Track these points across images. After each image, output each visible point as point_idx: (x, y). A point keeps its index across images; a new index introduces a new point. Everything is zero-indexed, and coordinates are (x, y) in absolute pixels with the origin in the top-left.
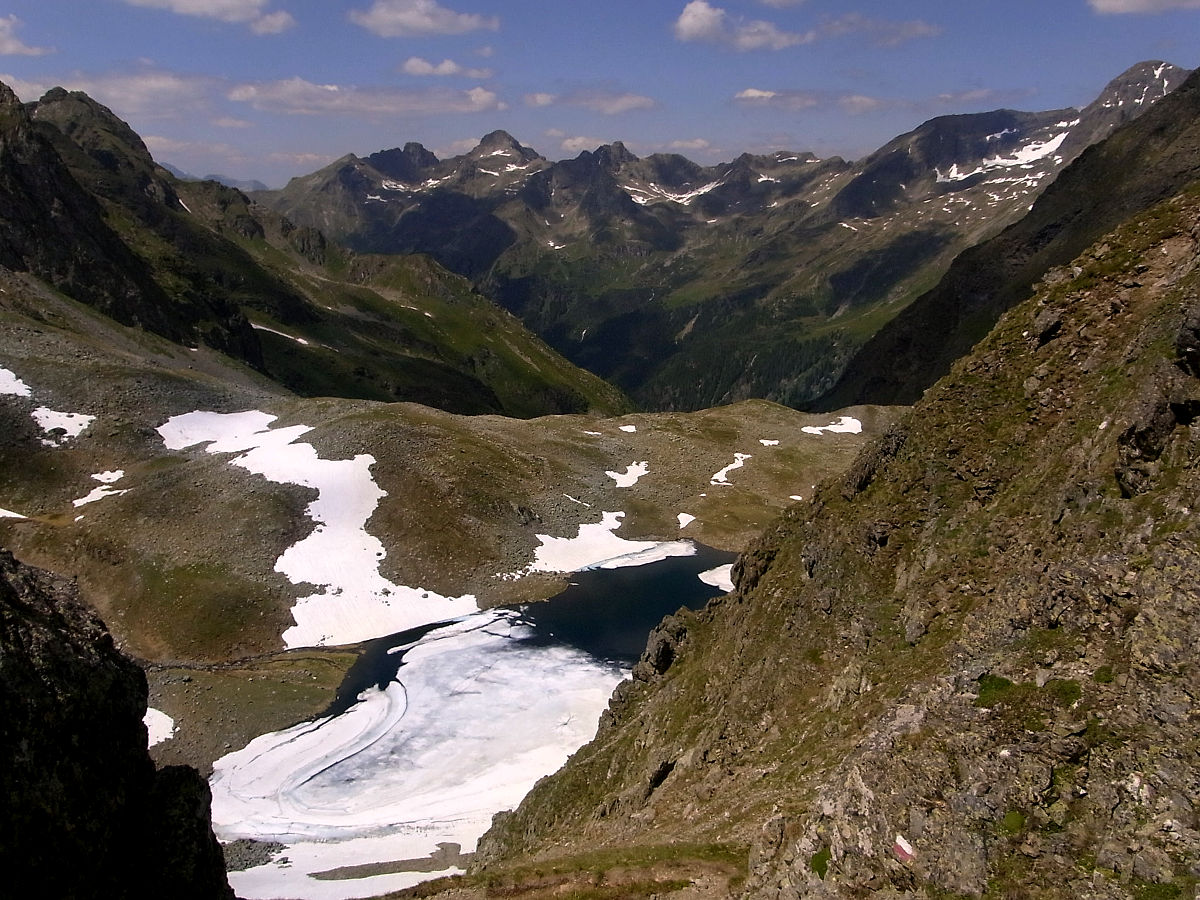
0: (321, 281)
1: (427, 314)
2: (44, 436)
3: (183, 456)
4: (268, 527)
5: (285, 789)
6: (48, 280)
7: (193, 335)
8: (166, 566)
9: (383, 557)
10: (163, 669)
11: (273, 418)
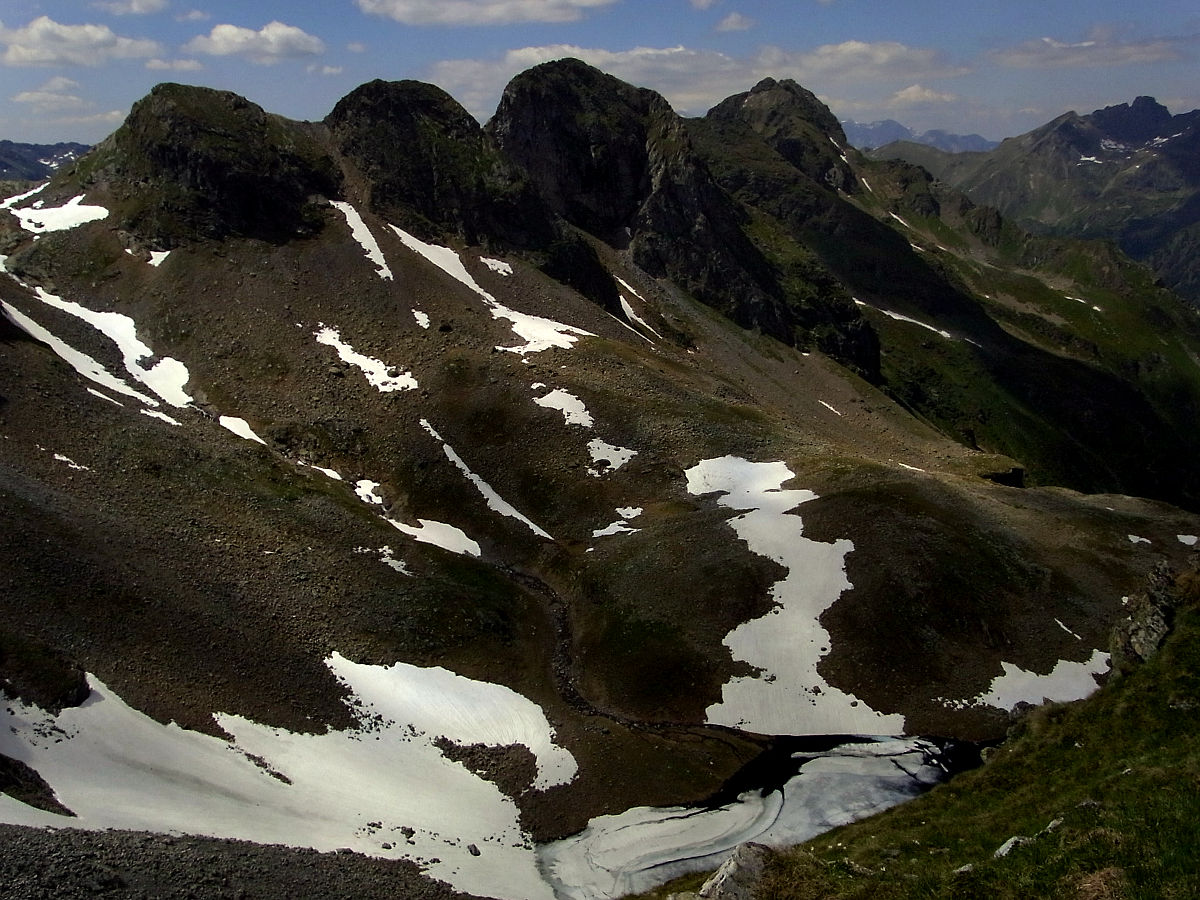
0: (984, 268)
1: (1096, 308)
2: (592, 466)
3: (696, 503)
4: (730, 599)
5: (627, 869)
6: (683, 286)
7: (807, 339)
8: (630, 618)
9: (826, 653)
10: (595, 713)
11: (791, 475)
